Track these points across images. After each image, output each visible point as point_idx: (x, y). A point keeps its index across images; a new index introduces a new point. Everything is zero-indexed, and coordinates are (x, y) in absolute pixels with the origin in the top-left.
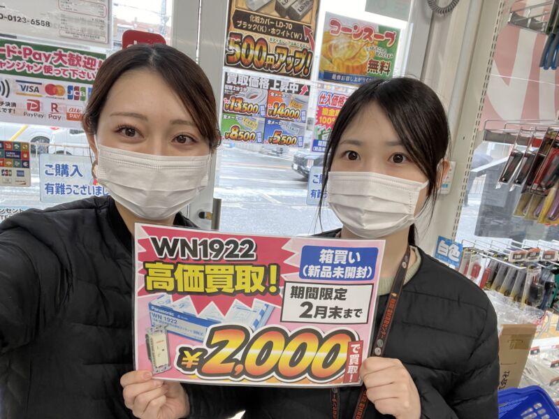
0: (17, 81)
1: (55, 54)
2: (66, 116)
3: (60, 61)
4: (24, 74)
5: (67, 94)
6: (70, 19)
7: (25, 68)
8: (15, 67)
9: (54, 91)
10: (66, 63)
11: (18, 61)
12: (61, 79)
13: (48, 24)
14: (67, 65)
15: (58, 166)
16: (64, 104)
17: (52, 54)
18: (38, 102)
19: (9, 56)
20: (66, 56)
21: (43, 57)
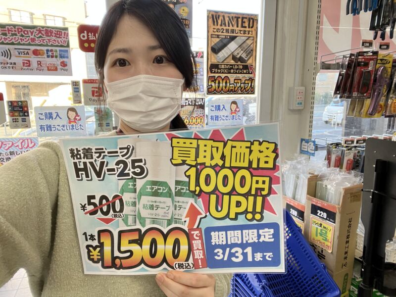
1: (37, 30)
3: (40, 34)
5: (46, 55)
9: (38, 54)
12: (42, 45)
14: (45, 36)
15: (46, 114)
20: (43, 31)
21: (29, 33)
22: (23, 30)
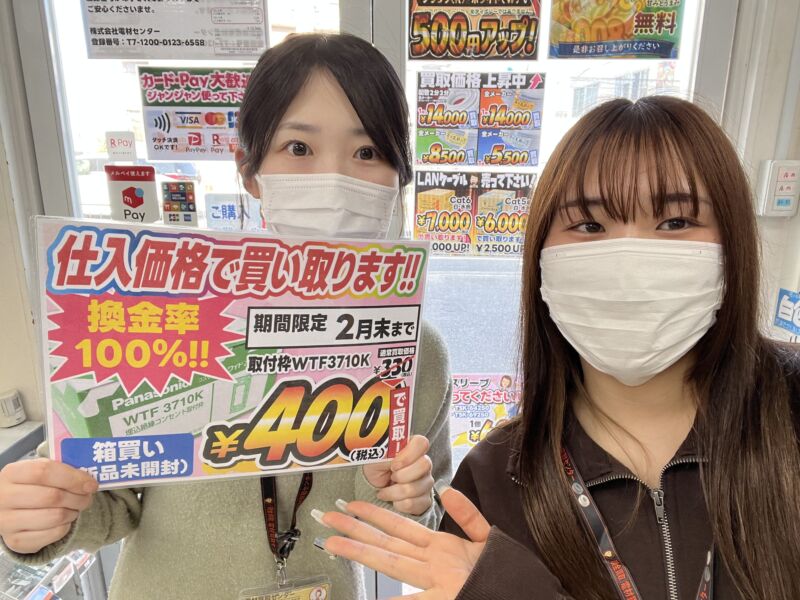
0: (177, 113)
1: (213, 77)
2: (228, 148)
3: (218, 84)
4: (183, 104)
5: (227, 122)
6: (225, 32)
7: (183, 97)
8: (174, 98)
9: (214, 119)
10: (224, 85)
11: (176, 90)
12: (220, 105)
13: (202, 43)
14: (226, 87)
15: (224, 207)
16: (225, 134)
17: (209, 76)
18: (199, 135)
19: (167, 85)
20: (223, 77)
21: (200, 82)
22: (190, 76)
